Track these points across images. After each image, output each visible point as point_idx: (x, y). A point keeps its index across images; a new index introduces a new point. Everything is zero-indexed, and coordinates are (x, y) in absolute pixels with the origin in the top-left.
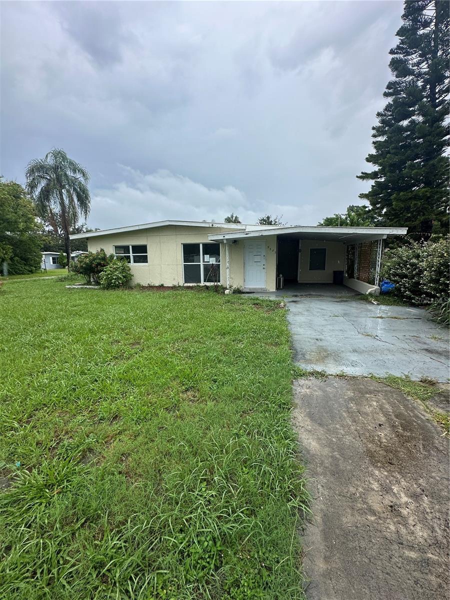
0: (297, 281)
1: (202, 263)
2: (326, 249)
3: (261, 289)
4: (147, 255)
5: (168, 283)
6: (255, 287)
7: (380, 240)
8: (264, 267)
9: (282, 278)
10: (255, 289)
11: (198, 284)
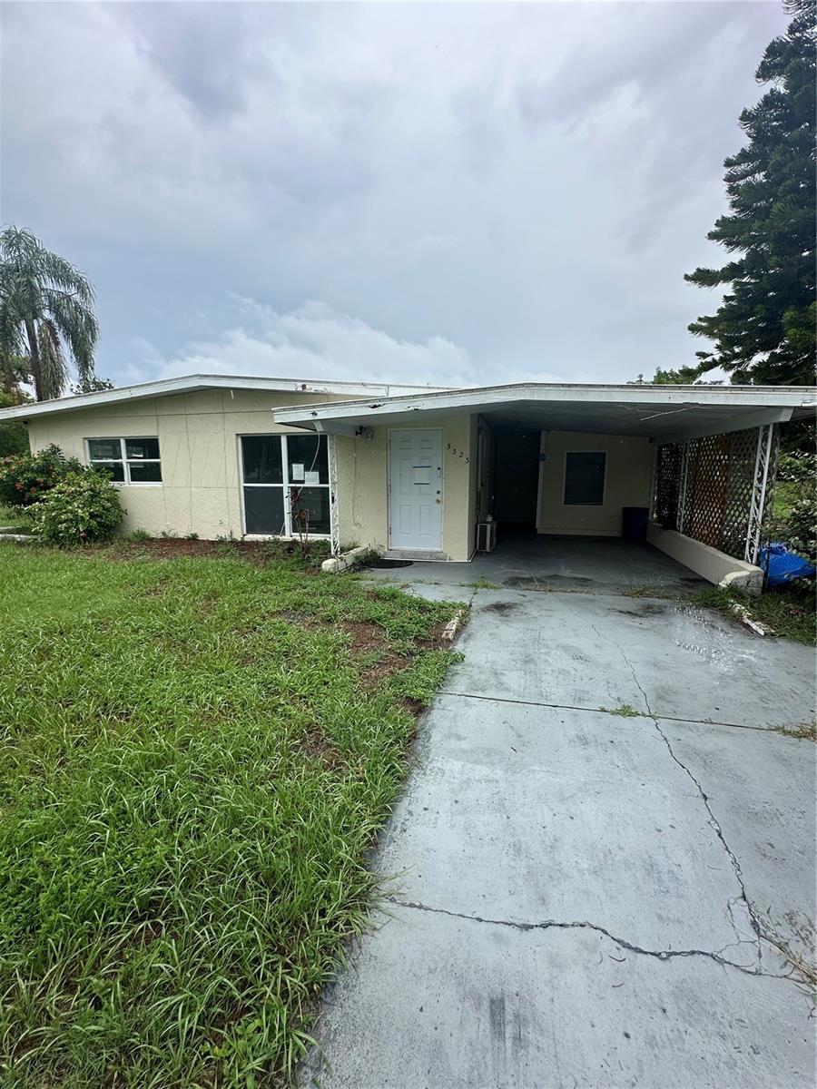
0: (536, 530)
1: (286, 485)
2: (605, 453)
3: (432, 554)
4: (158, 465)
5: (208, 534)
6: (415, 549)
7: (768, 426)
8: (439, 497)
9: (489, 526)
10: (416, 553)
11: (278, 537)
